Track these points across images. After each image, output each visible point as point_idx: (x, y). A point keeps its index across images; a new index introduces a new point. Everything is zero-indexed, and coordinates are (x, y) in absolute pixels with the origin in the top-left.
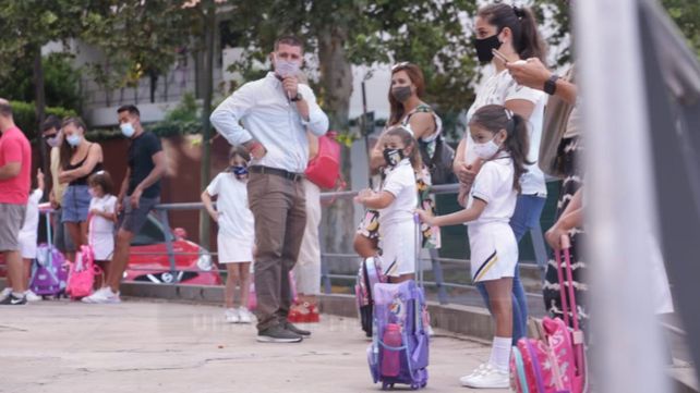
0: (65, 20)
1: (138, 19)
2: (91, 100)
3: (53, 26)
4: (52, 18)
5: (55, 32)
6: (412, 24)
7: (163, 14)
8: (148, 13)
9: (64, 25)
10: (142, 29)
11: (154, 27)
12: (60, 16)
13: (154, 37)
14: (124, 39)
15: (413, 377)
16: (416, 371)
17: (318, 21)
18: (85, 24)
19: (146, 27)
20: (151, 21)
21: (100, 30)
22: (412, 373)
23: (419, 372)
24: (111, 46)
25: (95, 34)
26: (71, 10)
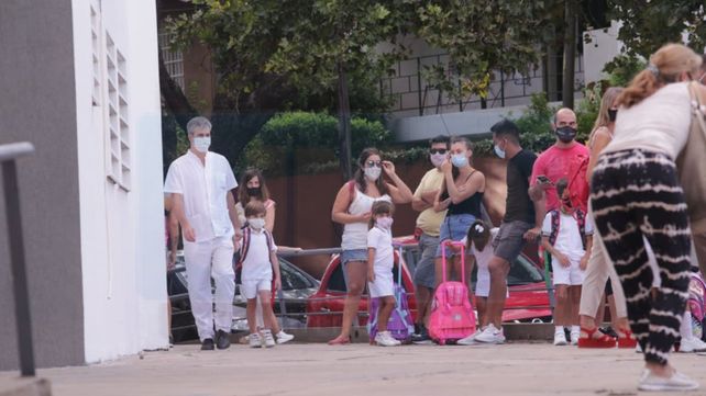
0: (398, 13)
1: (489, 9)
2: (397, 106)
3: (383, 22)
4: (383, 12)
5: (386, 29)
8: (501, 3)
9: (396, 20)
10: (494, 22)
11: (509, 19)
12: (392, 8)
13: (510, 32)
14: (472, 35)
18: (424, 18)
19: (499, 18)
20: (505, 12)
21: (441, 24)
24: (456, 44)
25: (435, 30)
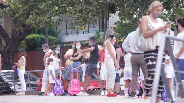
1: (85, 8)
2: (61, 33)
3: (57, 11)
4: (57, 8)
5: (58, 13)
6: (175, 8)
7: (93, 6)
8: (88, 6)
9: (60, 10)
11: (90, 11)
12: (59, 7)
13: (90, 14)
14: (80, 15)
15: (164, 99)
16: (164, 98)
17: (144, 8)
18: (68, 10)
19: (87, 10)
21: (72, 12)
22: (163, 98)
23: (165, 98)
24: (76, 17)
26: (63, 5)
